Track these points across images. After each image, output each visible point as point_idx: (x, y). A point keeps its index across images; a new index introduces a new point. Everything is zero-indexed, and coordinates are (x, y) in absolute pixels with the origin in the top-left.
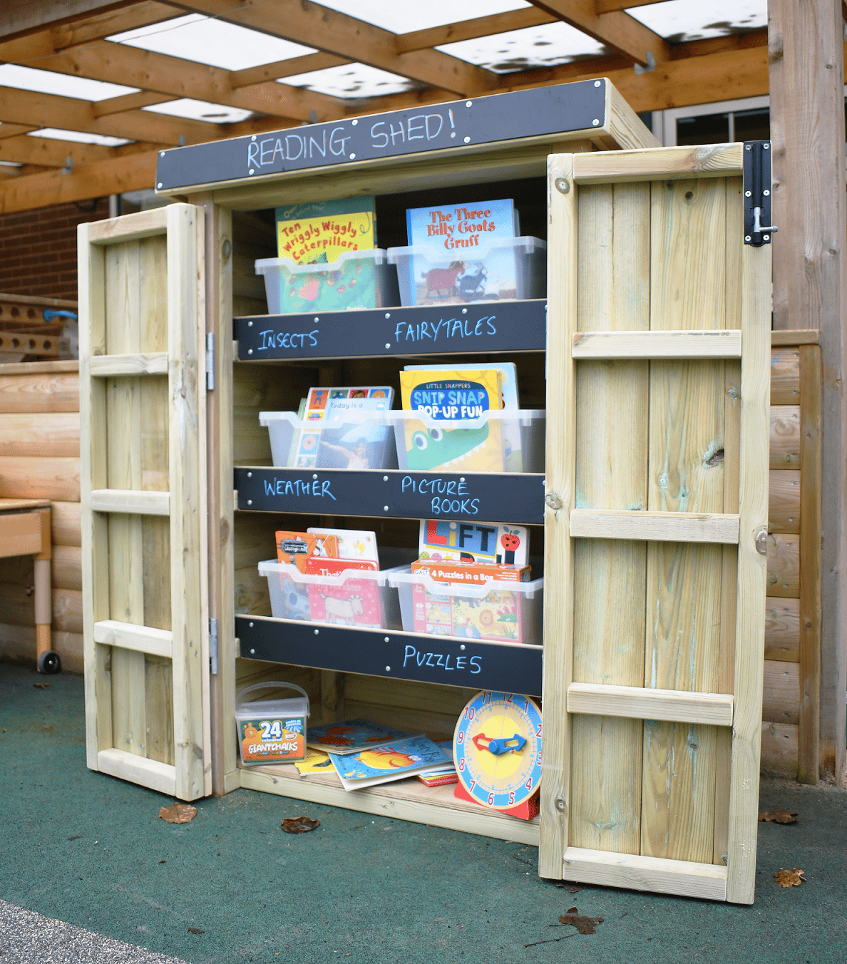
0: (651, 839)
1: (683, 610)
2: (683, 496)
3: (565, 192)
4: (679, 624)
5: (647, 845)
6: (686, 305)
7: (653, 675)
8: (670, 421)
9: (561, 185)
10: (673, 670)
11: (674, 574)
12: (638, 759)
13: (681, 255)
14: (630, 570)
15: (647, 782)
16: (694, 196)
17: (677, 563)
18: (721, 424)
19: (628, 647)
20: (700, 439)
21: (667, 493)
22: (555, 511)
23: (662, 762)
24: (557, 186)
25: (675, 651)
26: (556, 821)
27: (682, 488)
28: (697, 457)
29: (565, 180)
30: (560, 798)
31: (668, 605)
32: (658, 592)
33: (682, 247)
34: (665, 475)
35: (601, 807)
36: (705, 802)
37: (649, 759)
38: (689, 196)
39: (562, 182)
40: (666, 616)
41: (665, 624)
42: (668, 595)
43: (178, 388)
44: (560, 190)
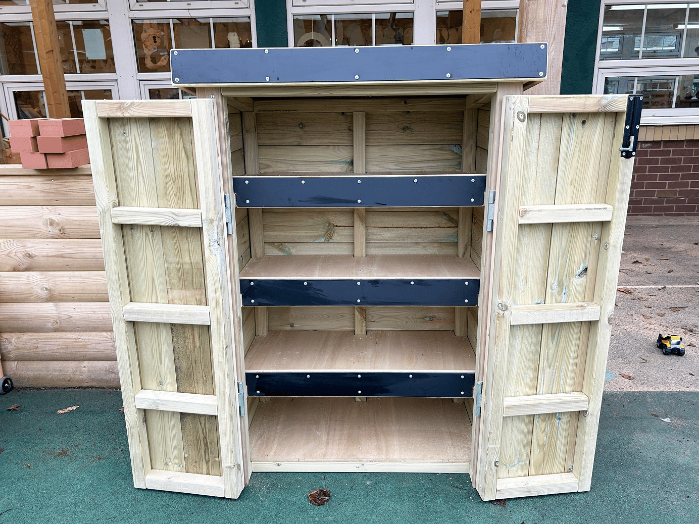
0: (534, 467)
1: (559, 353)
2: (564, 294)
3: (523, 121)
4: (557, 360)
5: (533, 471)
6: (575, 188)
7: (542, 388)
8: (561, 254)
9: (520, 116)
10: (551, 384)
11: (556, 335)
12: (531, 430)
13: (575, 159)
14: (533, 336)
15: (534, 440)
16: (587, 123)
17: (558, 329)
18: (588, 255)
19: (529, 376)
20: (576, 263)
21: (556, 293)
22: (503, 312)
23: (543, 429)
24: (518, 116)
25: (554, 374)
26: (494, 471)
27: (564, 290)
28: (573, 272)
29: (523, 113)
30: (497, 460)
31: (551, 351)
32: (547, 345)
33: (577, 154)
34: (556, 283)
35: (510, 457)
36: (563, 444)
37: (536, 429)
38: (584, 122)
40: (550, 357)
41: (550, 361)
42: (552, 346)
43: (214, 239)
44: (519, 120)
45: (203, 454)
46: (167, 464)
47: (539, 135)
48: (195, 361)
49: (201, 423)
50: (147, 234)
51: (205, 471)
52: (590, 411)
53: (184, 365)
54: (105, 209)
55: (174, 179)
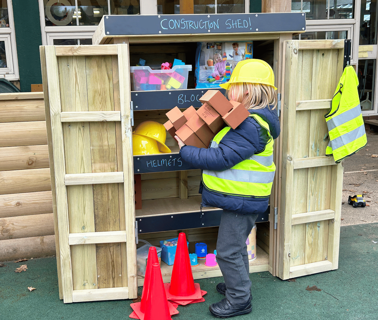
0: (307, 258)
1: (317, 186)
2: (318, 151)
3: (296, 54)
4: (316, 191)
5: (306, 261)
6: (321, 90)
7: (309, 208)
8: (315, 128)
9: (295, 51)
10: (314, 205)
11: (315, 176)
12: (304, 235)
13: (320, 74)
14: (304, 177)
15: (307, 241)
16: (325, 55)
17: (316, 171)
19: (303, 201)
21: (314, 151)
22: (290, 161)
23: (311, 234)
24: (294, 51)
25: (315, 199)
26: (288, 260)
27: (318, 148)
28: (322, 138)
29: (296, 49)
30: (289, 253)
31: (313, 186)
32: (311, 182)
33: (321, 71)
34: (314, 145)
35: (294, 253)
36: (321, 243)
37: (307, 234)
38: (323, 55)
39: (295, 50)
40: (313, 189)
41: (312, 191)
42: (313, 182)
43: (128, 128)
44: (295, 53)
45: (111, 273)
46: (84, 285)
47: (302, 61)
48: (109, 209)
49: (110, 252)
50: (80, 129)
51: (111, 285)
52: (336, 219)
53: (101, 213)
54: (56, 113)
55: (100, 93)
